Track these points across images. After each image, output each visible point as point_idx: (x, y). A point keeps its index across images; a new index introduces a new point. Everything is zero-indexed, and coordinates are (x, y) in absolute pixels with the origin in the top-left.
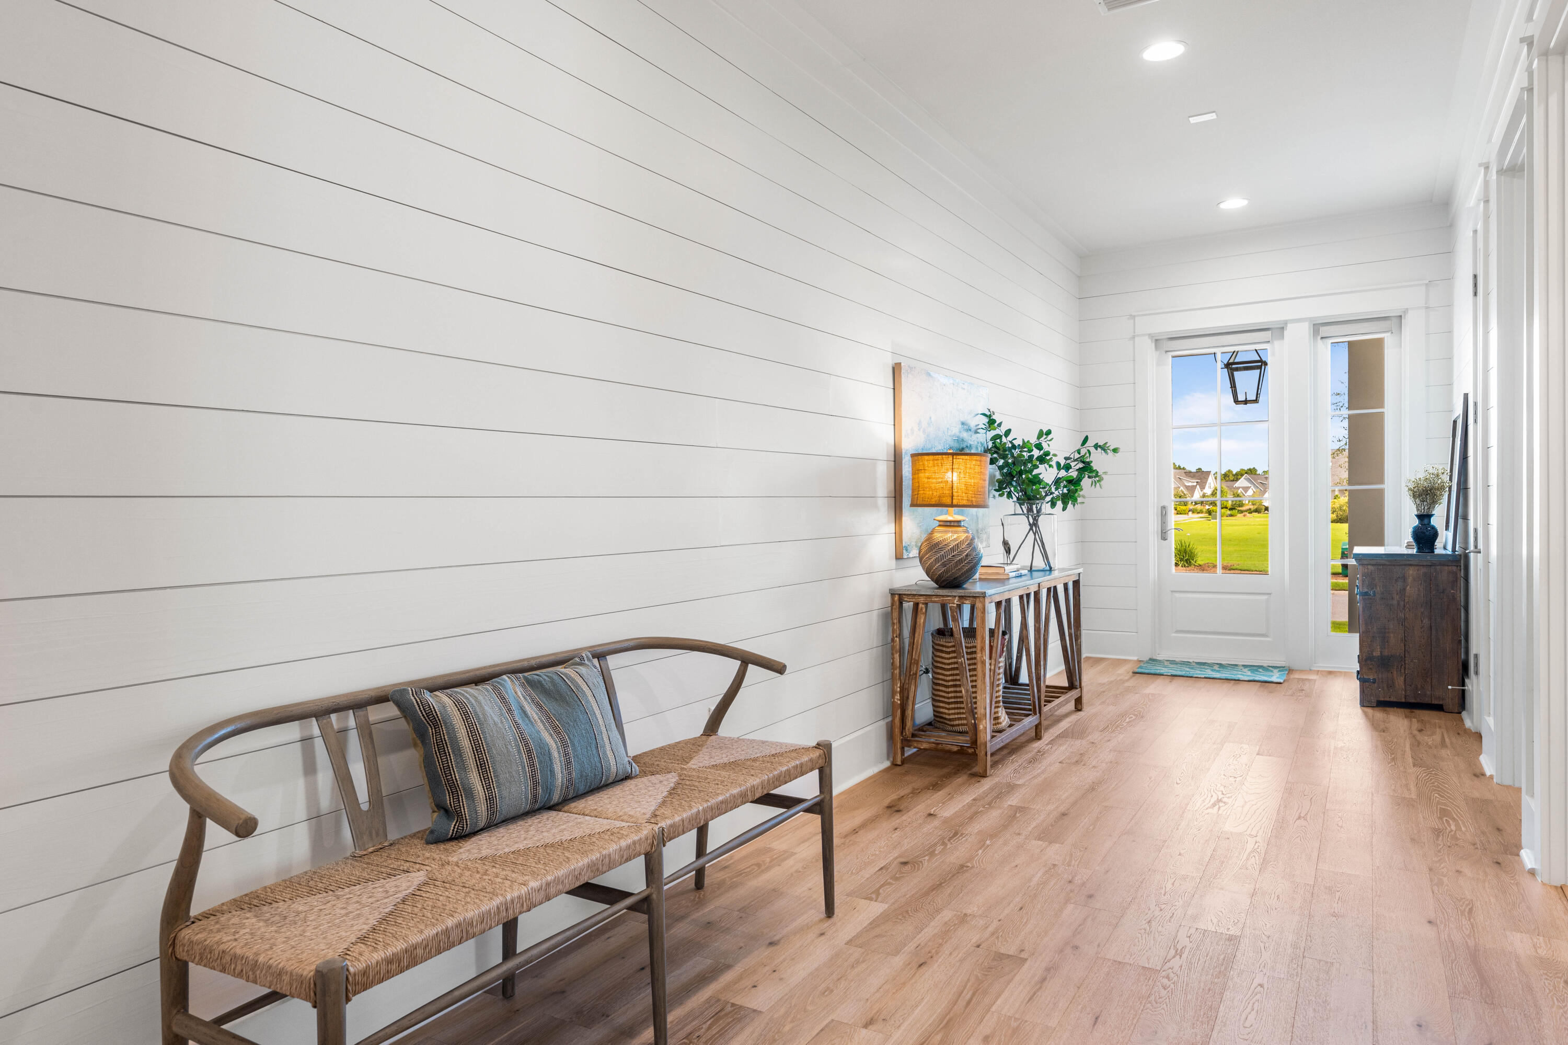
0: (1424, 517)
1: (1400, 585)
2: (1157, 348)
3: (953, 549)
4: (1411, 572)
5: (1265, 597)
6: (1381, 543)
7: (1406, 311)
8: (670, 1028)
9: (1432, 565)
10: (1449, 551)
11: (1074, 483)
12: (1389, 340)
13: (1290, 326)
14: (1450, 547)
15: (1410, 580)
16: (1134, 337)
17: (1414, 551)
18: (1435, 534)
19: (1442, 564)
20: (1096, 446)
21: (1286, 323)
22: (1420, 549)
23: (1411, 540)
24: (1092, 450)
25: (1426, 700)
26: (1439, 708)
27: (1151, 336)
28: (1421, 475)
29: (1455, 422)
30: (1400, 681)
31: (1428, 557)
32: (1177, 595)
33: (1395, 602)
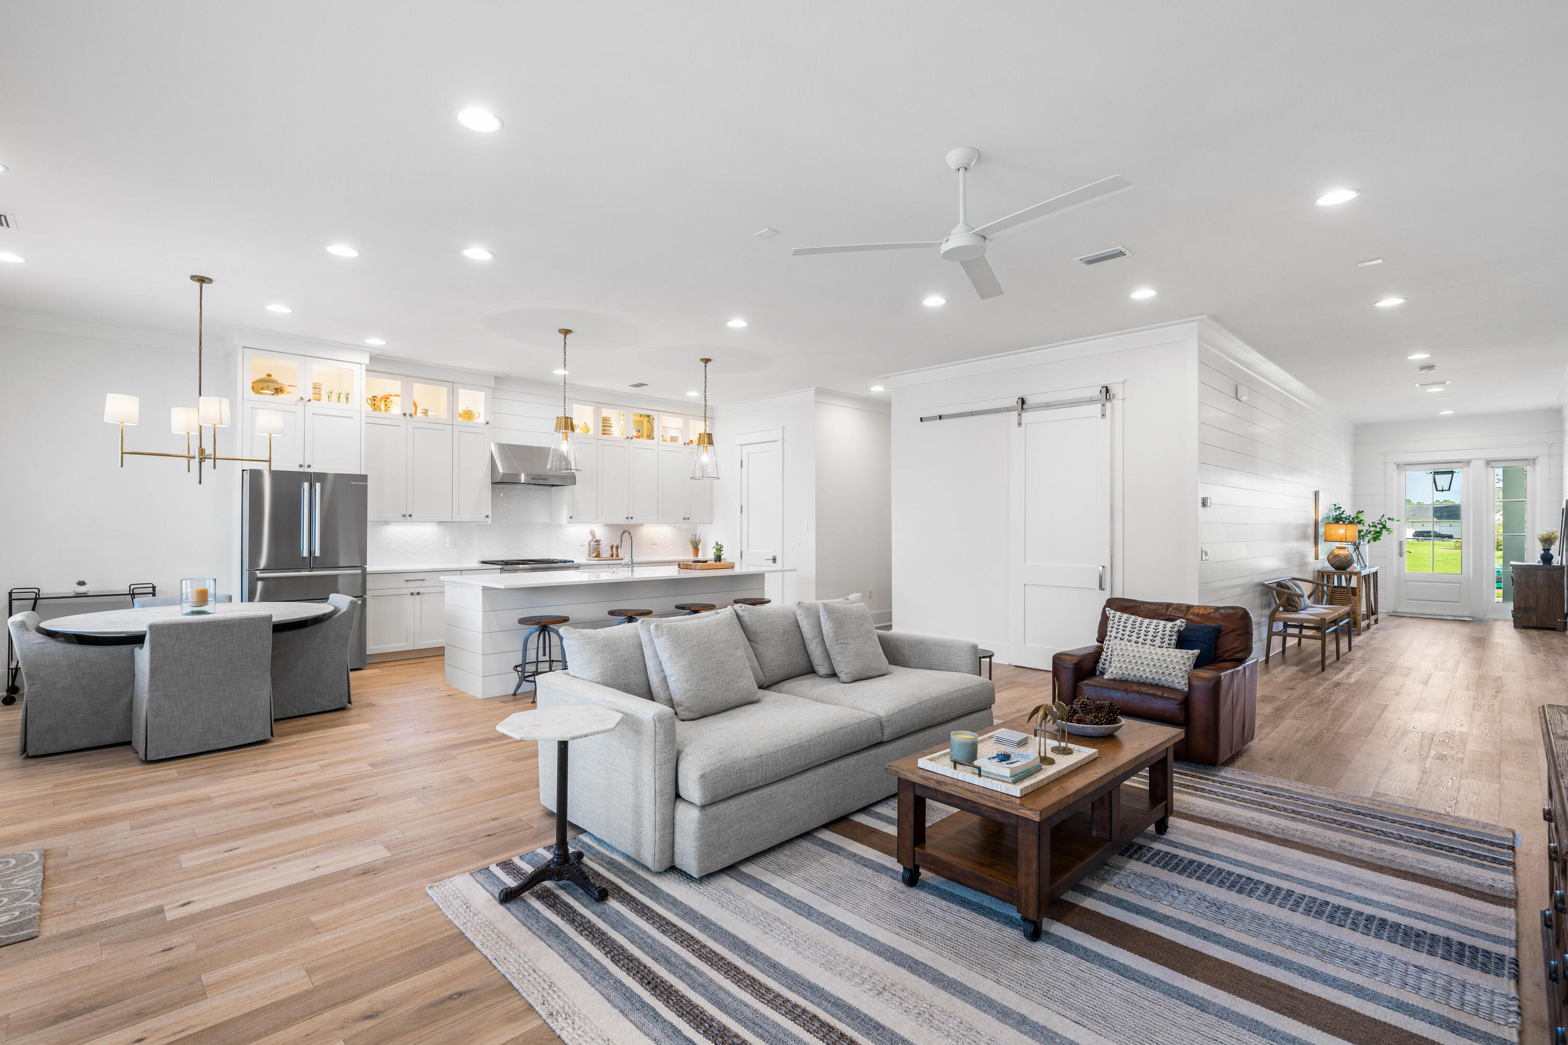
0: (1546, 550)
1: (1534, 577)
2: (1398, 468)
3: (1345, 557)
4: (1540, 573)
5: (1459, 585)
6: (1524, 562)
7: (1537, 457)
8: (1328, 656)
9: (1549, 570)
10: (1559, 564)
11: (1379, 533)
12: (1529, 469)
13: (1473, 461)
14: (1559, 563)
15: (1539, 576)
16: (1385, 463)
17: (1542, 564)
18: (1552, 557)
19: (1555, 570)
20: (1389, 519)
21: (1471, 460)
22: (1544, 563)
23: (1540, 559)
24: (1387, 520)
25: (1548, 626)
26: (1554, 629)
27: (1395, 463)
28: (1545, 533)
29: (1563, 509)
30: (1534, 618)
31: (1548, 566)
32: (1409, 583)
33: (1531, 585)
